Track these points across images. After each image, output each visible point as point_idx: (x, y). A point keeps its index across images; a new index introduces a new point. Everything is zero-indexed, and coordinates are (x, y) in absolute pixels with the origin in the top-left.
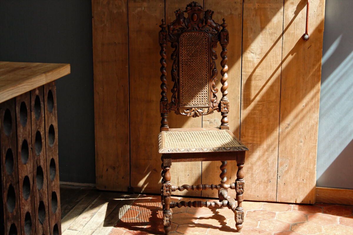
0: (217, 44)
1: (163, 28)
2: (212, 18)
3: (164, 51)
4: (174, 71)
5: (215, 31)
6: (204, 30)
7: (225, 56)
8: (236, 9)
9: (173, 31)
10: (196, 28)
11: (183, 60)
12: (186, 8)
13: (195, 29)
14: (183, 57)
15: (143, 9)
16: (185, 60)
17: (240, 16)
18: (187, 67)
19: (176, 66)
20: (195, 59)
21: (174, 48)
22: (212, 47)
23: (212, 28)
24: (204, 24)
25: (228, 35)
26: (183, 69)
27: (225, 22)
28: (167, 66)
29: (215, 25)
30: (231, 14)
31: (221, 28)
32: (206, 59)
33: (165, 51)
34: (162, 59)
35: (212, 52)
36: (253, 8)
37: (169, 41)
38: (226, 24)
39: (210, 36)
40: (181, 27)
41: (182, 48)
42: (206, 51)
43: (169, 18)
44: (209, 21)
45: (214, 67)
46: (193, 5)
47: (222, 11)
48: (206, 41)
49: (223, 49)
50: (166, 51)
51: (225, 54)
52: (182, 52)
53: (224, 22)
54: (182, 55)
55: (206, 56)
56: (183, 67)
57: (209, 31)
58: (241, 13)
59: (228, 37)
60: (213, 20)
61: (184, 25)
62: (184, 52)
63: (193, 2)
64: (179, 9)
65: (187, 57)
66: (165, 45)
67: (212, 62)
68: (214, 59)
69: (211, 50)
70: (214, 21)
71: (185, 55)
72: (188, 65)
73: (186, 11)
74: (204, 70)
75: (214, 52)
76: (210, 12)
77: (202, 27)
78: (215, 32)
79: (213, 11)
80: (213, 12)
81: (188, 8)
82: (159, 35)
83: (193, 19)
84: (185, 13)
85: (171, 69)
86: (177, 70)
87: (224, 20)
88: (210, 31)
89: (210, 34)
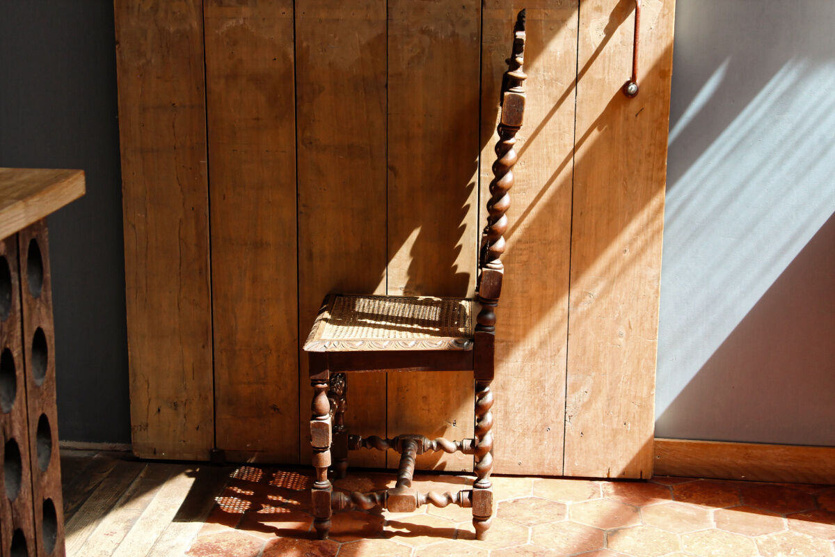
8: (466, 23)
15: (241, 22)
17: (475, 39)
30: (454, 34)
36: (505, 21)
43: (305, 44)
47: (432, 28)
58: (478, 31)
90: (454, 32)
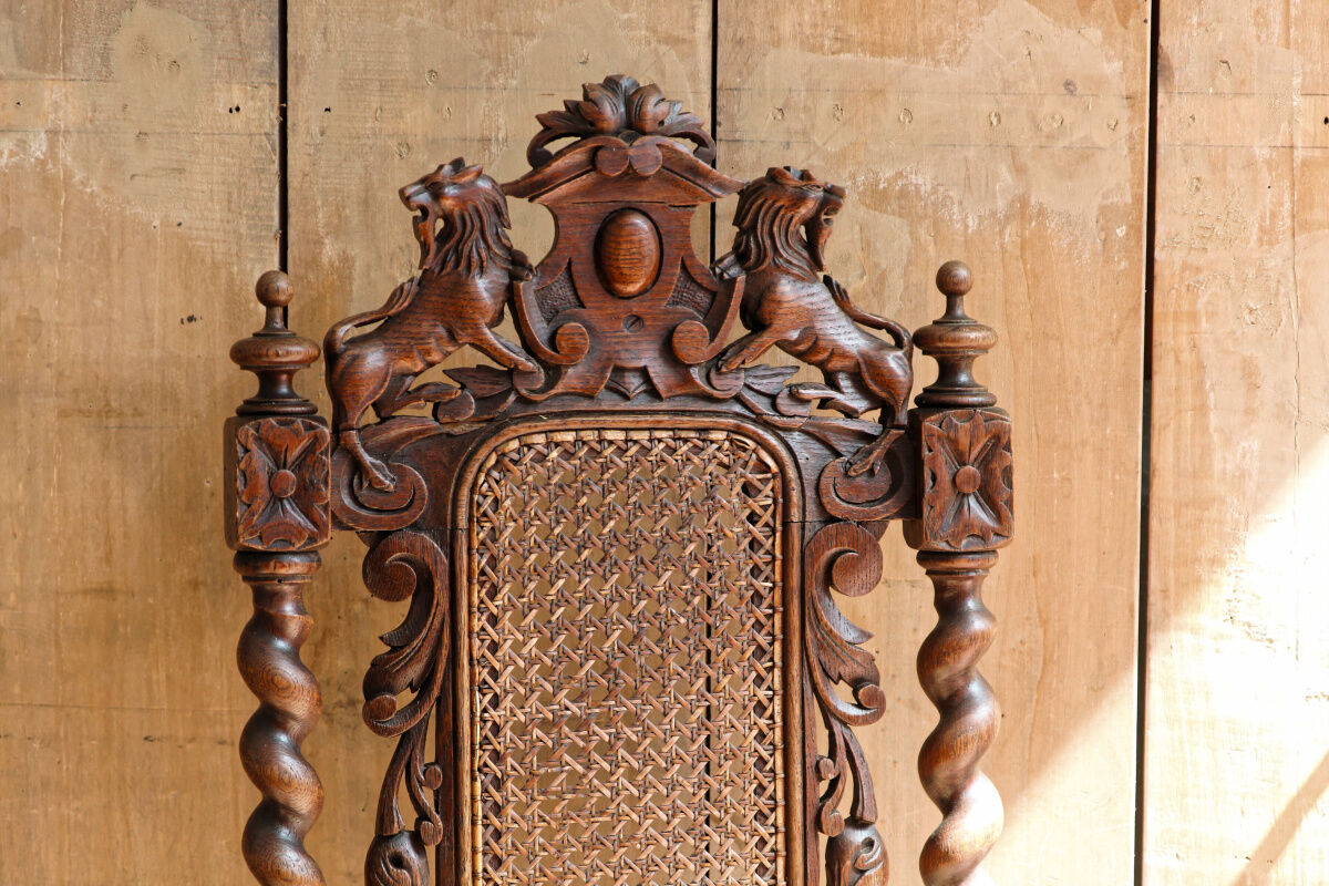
0: (876, 548)
1: (269, 377)
2: (816, 262)
3: (281, 633)
4: (399, 861)
5: (859, 404)
6: (738, 399)
7: (975, 688)
8: (1085, 154)
9: (384, 408)
10: (644, 372)
11: (496, 729)
12: (538, 156)
13: (634, 383)
14: (495, 702)
15: (38, 147)
16: (521, 730)
17: (1121, 232)
18: (548, 807)
19: (427, 797)
20: (632, 719)
21: (397, 598)
22: (828, 581)
23: (817, 376)
24: (736, 330)
25: (999, 443)
26: (498, 835)
27: (966, 307)
28: (319, 805)
29: (851, 340)
30: (1021, 208)
31: (926, 371)
32: (763, 722)
33: (293, 629)
34: (268, 720)
35: (828, 642)
36: (1262, 152)
37: (339, 524)
38: (976, 327)
39: (802, 456)
40: (469, 357)
41: (493, 593)
42: (758, 625)
43: (329, 251)
44: (786, 288)
45: (844, 810)
46: (612, 112)
47: (923, 180)
48: (753, 518)
49: (950, 606)
50: (303, 628)
51: (964, 659)
52: (494, 647)
53: (951, 307)
54: (495, 674)
55: (759, 680)
56: (498, 809)
57: (784, 403)
58: (1138, 199)
59: (1008, 473)
60: (828, 281)
61: (505, 336)
62: (517, 646)
63: (611, 84)
64: (458, 164)
65: (546, 700)
66: (296, 566)
67: (823, 748)
68: (846, 721)
69: (810, 614)
70: (839, 295)
71: (520, 675)
72: (555, 786)
73: (528, 189)
74: (742, 845)
75: (850, 636)
76: (800, 199)
77: (717, 363)
78: (850, 414)
79: (832, 181)
80: (832, 199)
81: (553, 147)
82: (231, 460)
83: (606, 274)
84: (516, 207)
85: (368, 835)
86: (431, 850)
87: (949, 285)
88: (805, 402)
89: (795, 439)
90: (1023, 201)
